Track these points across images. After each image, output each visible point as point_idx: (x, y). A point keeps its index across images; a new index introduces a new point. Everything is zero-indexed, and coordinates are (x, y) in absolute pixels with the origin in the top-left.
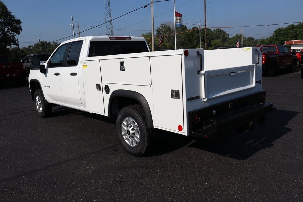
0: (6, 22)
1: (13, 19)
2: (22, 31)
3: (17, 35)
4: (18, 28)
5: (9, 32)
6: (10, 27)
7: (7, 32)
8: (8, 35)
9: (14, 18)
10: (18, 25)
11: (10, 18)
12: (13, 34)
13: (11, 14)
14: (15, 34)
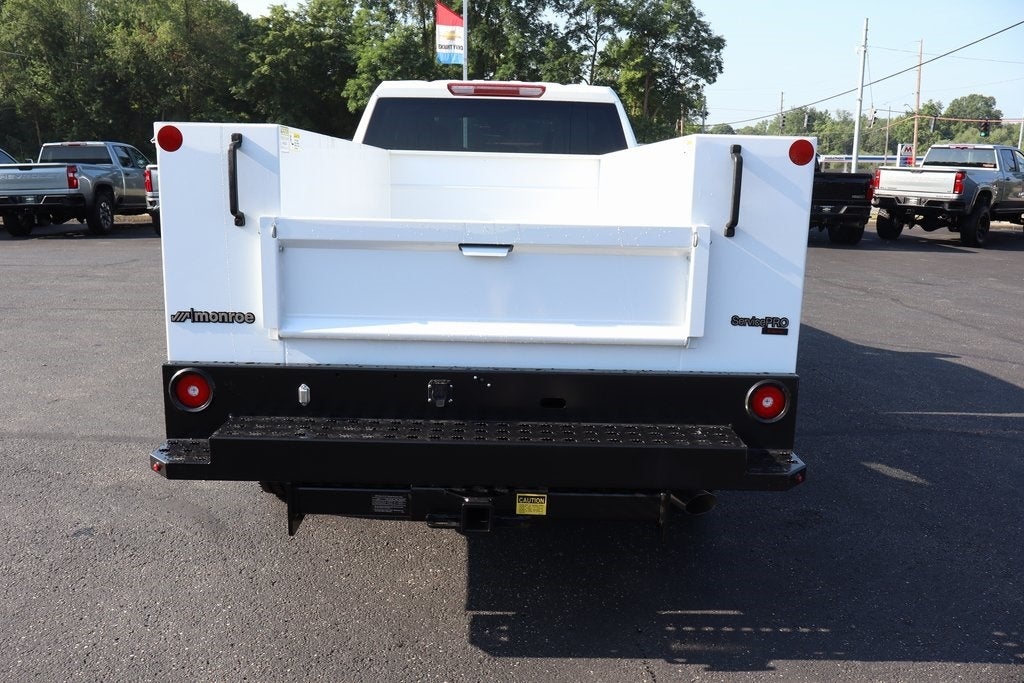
0: (683, 45)
1: (703, 34)
2: (721, 72)
3: (707, 84)
4: (713, 62)
5: (686, 75)
6: (690, 60)
7: (679, 75)
8: (681, 85)
9: (706, 31)
10: (713, 54)
11: (697, 31)
12: (697, 80)
13: (702, 19)
14: (702, 81)
